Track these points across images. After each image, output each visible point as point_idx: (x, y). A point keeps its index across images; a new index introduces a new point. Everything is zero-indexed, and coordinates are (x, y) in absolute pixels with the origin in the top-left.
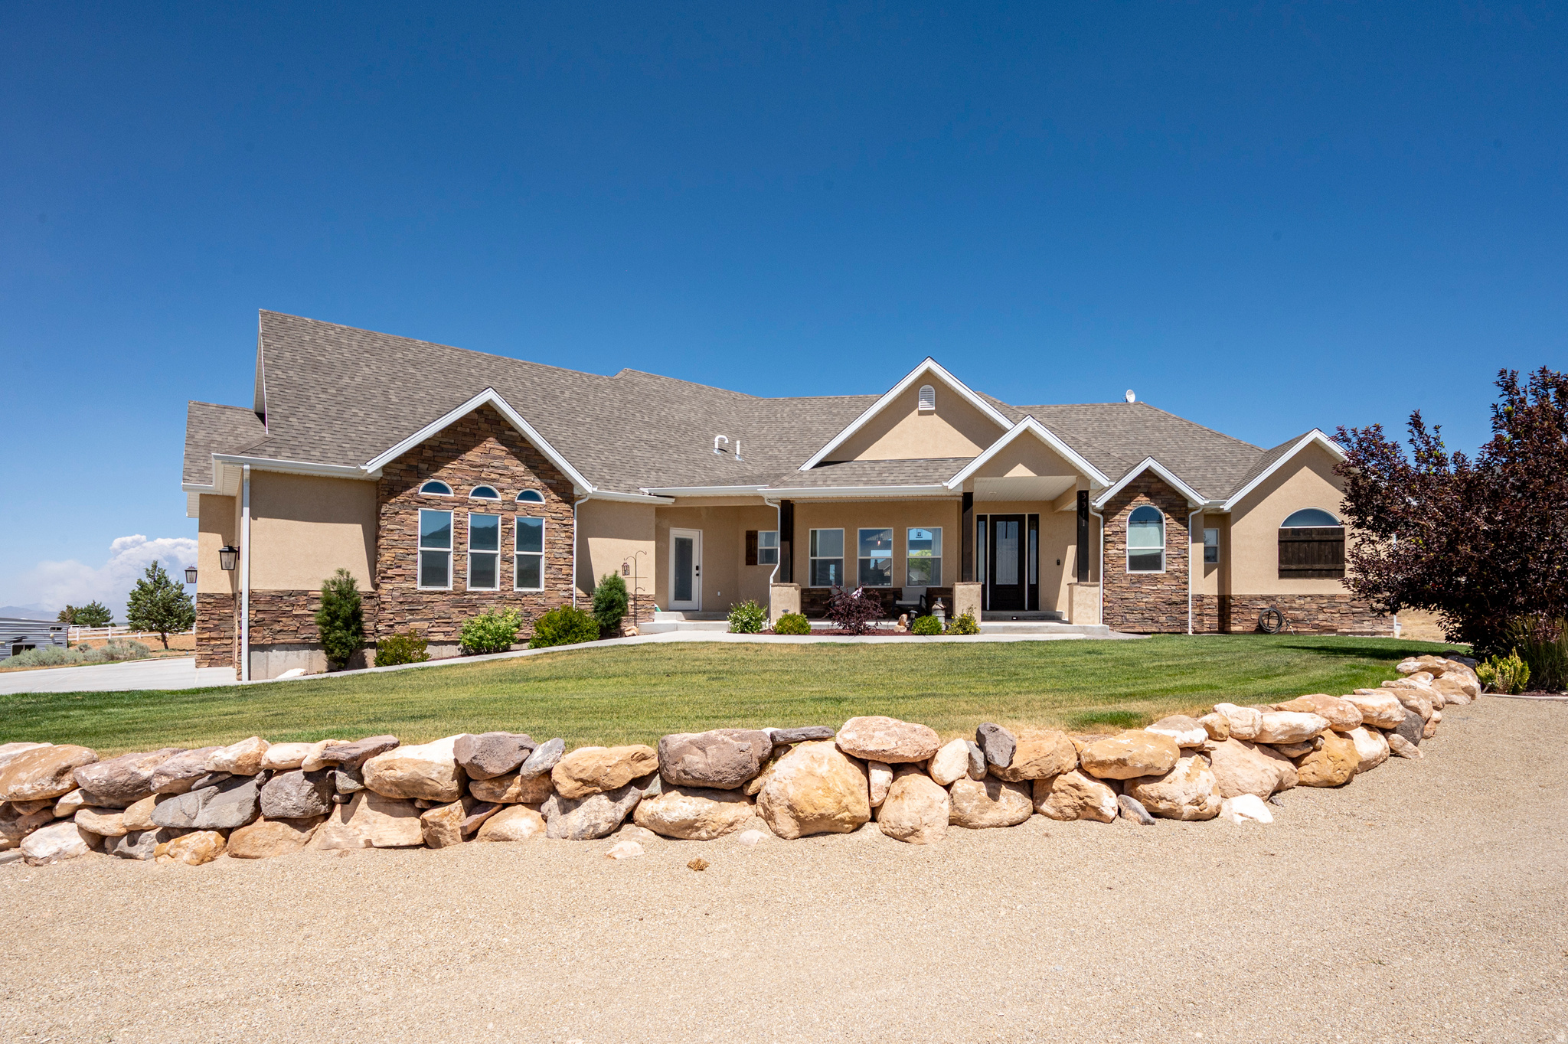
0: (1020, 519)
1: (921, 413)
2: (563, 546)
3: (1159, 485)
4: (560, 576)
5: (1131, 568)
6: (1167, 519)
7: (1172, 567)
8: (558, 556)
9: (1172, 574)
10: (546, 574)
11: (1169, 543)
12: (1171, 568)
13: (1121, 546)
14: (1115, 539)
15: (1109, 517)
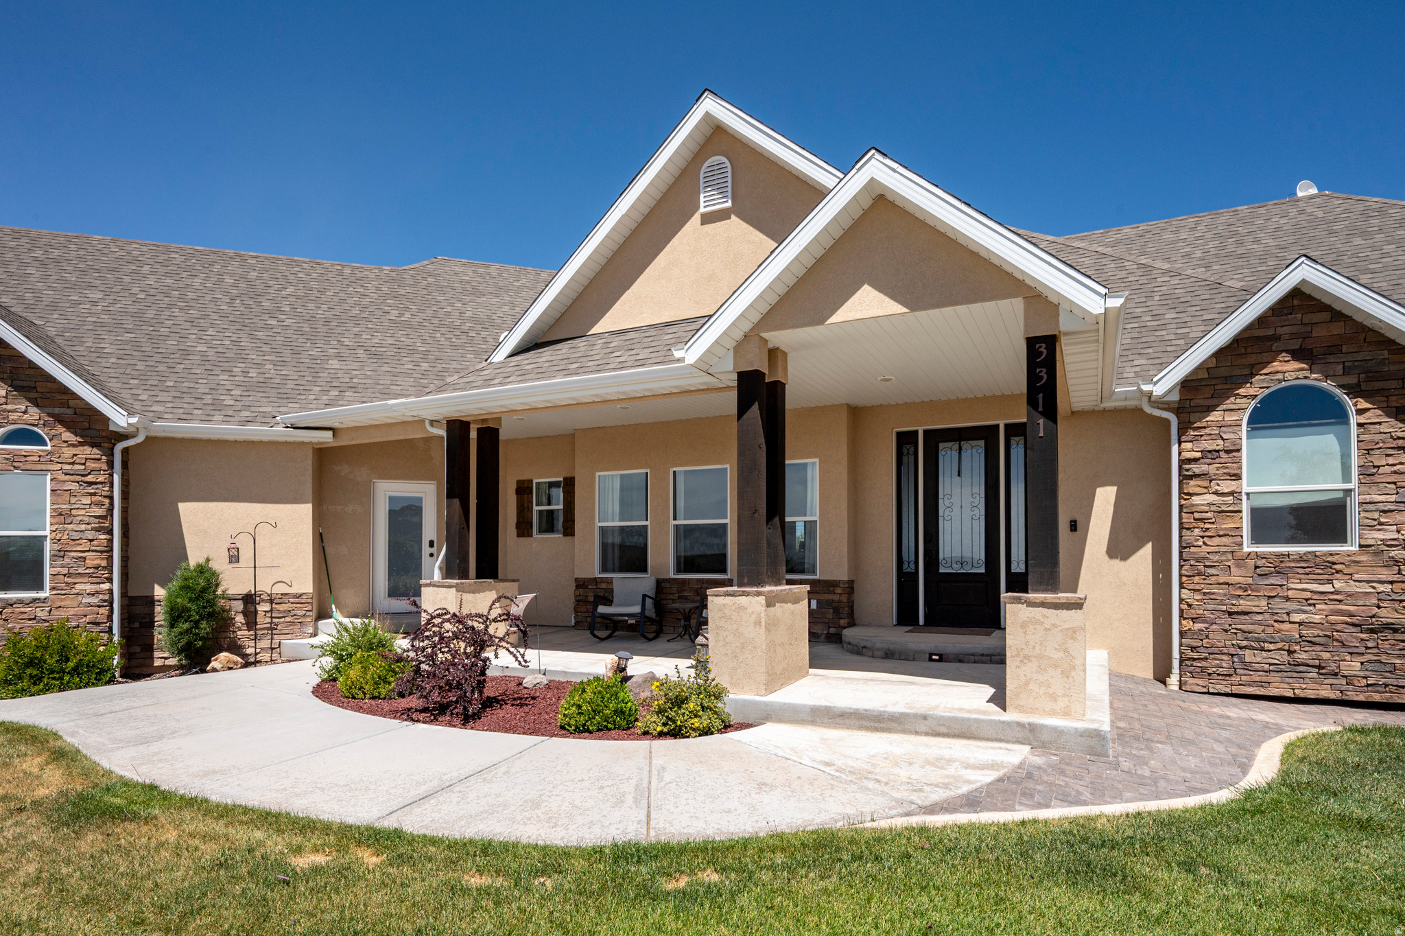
0: (987, 434)
1: (708, 219)
2: (86, 519)
3: (1337, 329)
4: (81, 570)
5: (1257, 538)
6: (1360, 412)
7: (1380, 535)
8: (75, 536)
9: (1378, 553)
10: (52, 566)
11: (1368, 473)
12: (1375, 536)
13: (1226, 486)
14: (1212, 469)
15: (1193, 417)
